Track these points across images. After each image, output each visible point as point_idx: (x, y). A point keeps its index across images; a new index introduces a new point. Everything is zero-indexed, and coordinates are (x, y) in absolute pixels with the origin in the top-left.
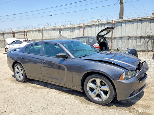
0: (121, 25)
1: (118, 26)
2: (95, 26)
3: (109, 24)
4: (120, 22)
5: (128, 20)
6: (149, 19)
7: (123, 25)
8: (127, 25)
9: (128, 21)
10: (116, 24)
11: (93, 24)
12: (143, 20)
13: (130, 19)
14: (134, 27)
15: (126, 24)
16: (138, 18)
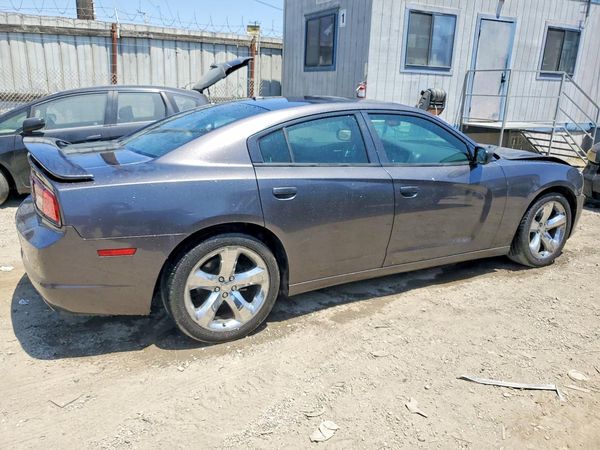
0: (147, 50)
1: (136, 53)
2: (20, 36)
3: (95, 36)
4: (145, 36)
5: (173, 36)
6: (233, 43)
7: (156, 50)
8: (170, 51)
9: (174, 38)
10: (125, 41)
11: (11, 22)
12: (219, 42)
13: (179, 33)
14: (194, 62)
15: (166, 49)
16: (203, 31)
